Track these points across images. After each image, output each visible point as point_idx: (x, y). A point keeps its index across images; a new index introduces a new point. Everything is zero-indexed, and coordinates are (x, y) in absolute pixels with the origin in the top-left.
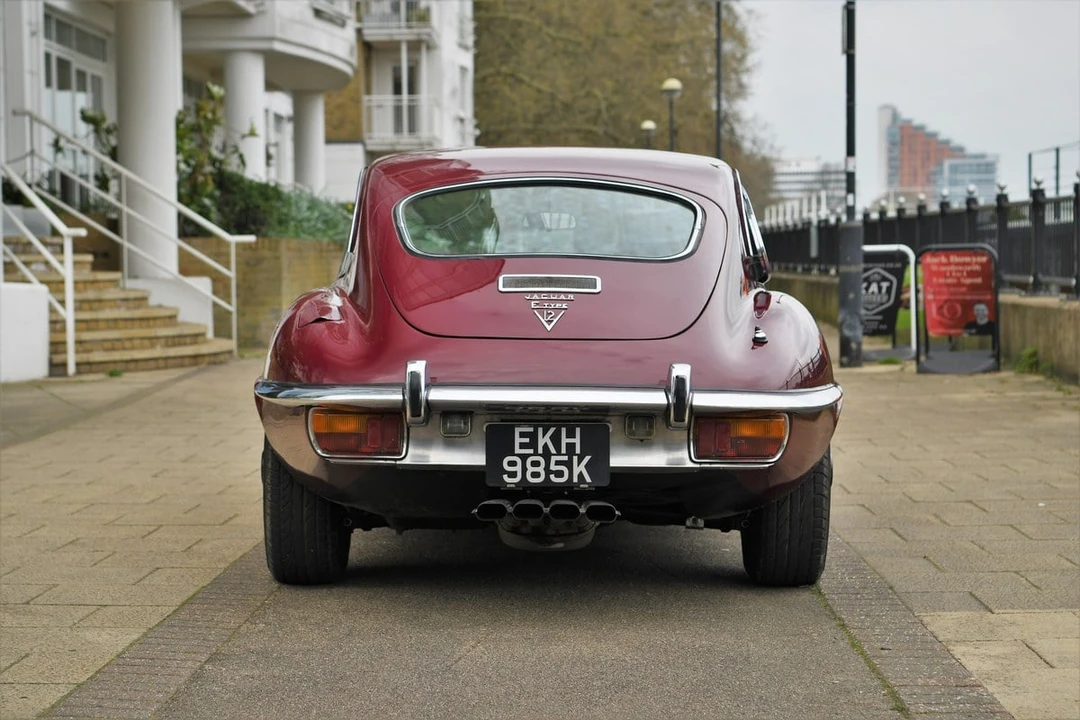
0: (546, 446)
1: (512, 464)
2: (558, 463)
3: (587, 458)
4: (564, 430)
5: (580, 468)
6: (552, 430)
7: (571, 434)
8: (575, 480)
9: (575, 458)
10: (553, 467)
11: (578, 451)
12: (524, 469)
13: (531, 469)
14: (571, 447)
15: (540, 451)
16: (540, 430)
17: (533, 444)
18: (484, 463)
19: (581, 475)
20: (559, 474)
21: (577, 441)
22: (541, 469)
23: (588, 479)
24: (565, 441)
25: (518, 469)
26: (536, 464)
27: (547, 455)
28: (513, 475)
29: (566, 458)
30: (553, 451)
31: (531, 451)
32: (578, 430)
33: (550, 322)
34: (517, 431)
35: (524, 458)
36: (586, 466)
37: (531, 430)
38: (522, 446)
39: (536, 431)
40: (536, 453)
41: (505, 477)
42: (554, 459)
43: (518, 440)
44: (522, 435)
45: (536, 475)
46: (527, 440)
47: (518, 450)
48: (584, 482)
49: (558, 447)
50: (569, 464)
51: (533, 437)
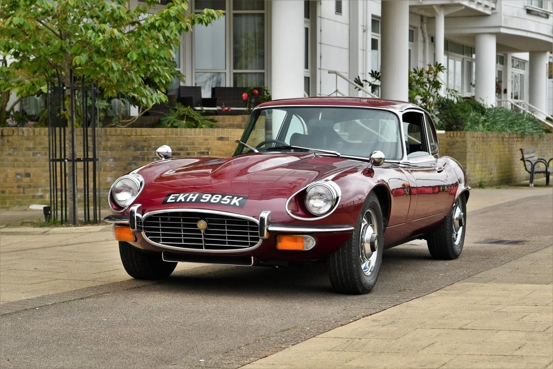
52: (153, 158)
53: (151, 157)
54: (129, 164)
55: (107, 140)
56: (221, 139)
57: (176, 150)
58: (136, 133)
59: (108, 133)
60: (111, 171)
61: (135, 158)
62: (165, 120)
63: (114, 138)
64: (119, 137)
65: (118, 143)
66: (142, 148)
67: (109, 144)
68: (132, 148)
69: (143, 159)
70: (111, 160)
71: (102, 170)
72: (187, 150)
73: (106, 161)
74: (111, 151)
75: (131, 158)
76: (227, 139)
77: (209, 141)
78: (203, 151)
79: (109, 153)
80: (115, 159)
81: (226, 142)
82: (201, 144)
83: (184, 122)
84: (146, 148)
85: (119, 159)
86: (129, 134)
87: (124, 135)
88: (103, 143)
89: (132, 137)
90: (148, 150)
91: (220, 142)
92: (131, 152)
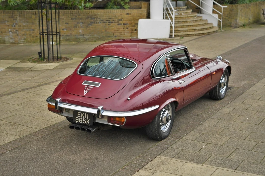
0: (82, 116)
1: (77, 119)
2: (84, 120)
3: (89, 120)
4: (86, 114)
5: (88, 122)
6: (84, 113)
7: (87, 115)
8: (87, 124)
9: (87, 119)
10: (83, 120)
11: (88, 118)
12: (79, 120)
13: (80, 120)
14: (86, 117)
15: (82, 117)
16: (82, 113)
17: (80, 116)
18: (73, 117)
19: (88, 123)
20: (84, 122)
21: (88, 116)
22: (81, 120)
23: (89, 124)
24: (86, 116)
25: (78, 120)
26: (81, 119)
27: (83, 118)
28: (77, 121)
29: (86, 119)
30: (84, 118)
31: (80, 117)
32: (88, 114)
33: (85, 93)
34: (78, 112)
35: (79, 118)
36: (89, 121)
37: (80, 113)
38: (79, 116)
39: (81, 113)
40: (81, 117)
41: (76, 121)
42: (84, 119)
43: (78, 114)
44: (79, 114)
45: (81, 121)
46: (80, 115)
47: (78, 116)
48: (88, 124)
49: (85, 117)
50: (86, 120)
51: (81, 114)
52: (99, 22)
53: (98, 22)
54: (89, 25)
55: (79, 15)
56: (128, 14)
57: (108, 19)
58: (92, 12)
59: (80, 12)
60: (81, 28)
61: (91, 22)
62: (108, 5)
63: (82, 14)
64: (84, 14)
65: (84, 16)
66: (94, 18)
67: (80, 17)
68: (90, 18)
69: (94, 23)
70: (81, 23)
71: (77, 27)
72: (113, 19)
73: (79, 24)
74: (81, 19)
75: (89, 23)
76: (130, 14)
77: (123, 15)
78: (120, 19)
79: (80, 20)
80: (83, 23)
81: (130, 15)
82: (119, 16)
83: (116, 6)
84: (96, 18)
85: (85, 23)
86: (88, 13)
87: (87, 13)
88: (78, 17)
89: (90, 14)
90: (96, 19)
91: (127, 15)
92: (89, 20)
